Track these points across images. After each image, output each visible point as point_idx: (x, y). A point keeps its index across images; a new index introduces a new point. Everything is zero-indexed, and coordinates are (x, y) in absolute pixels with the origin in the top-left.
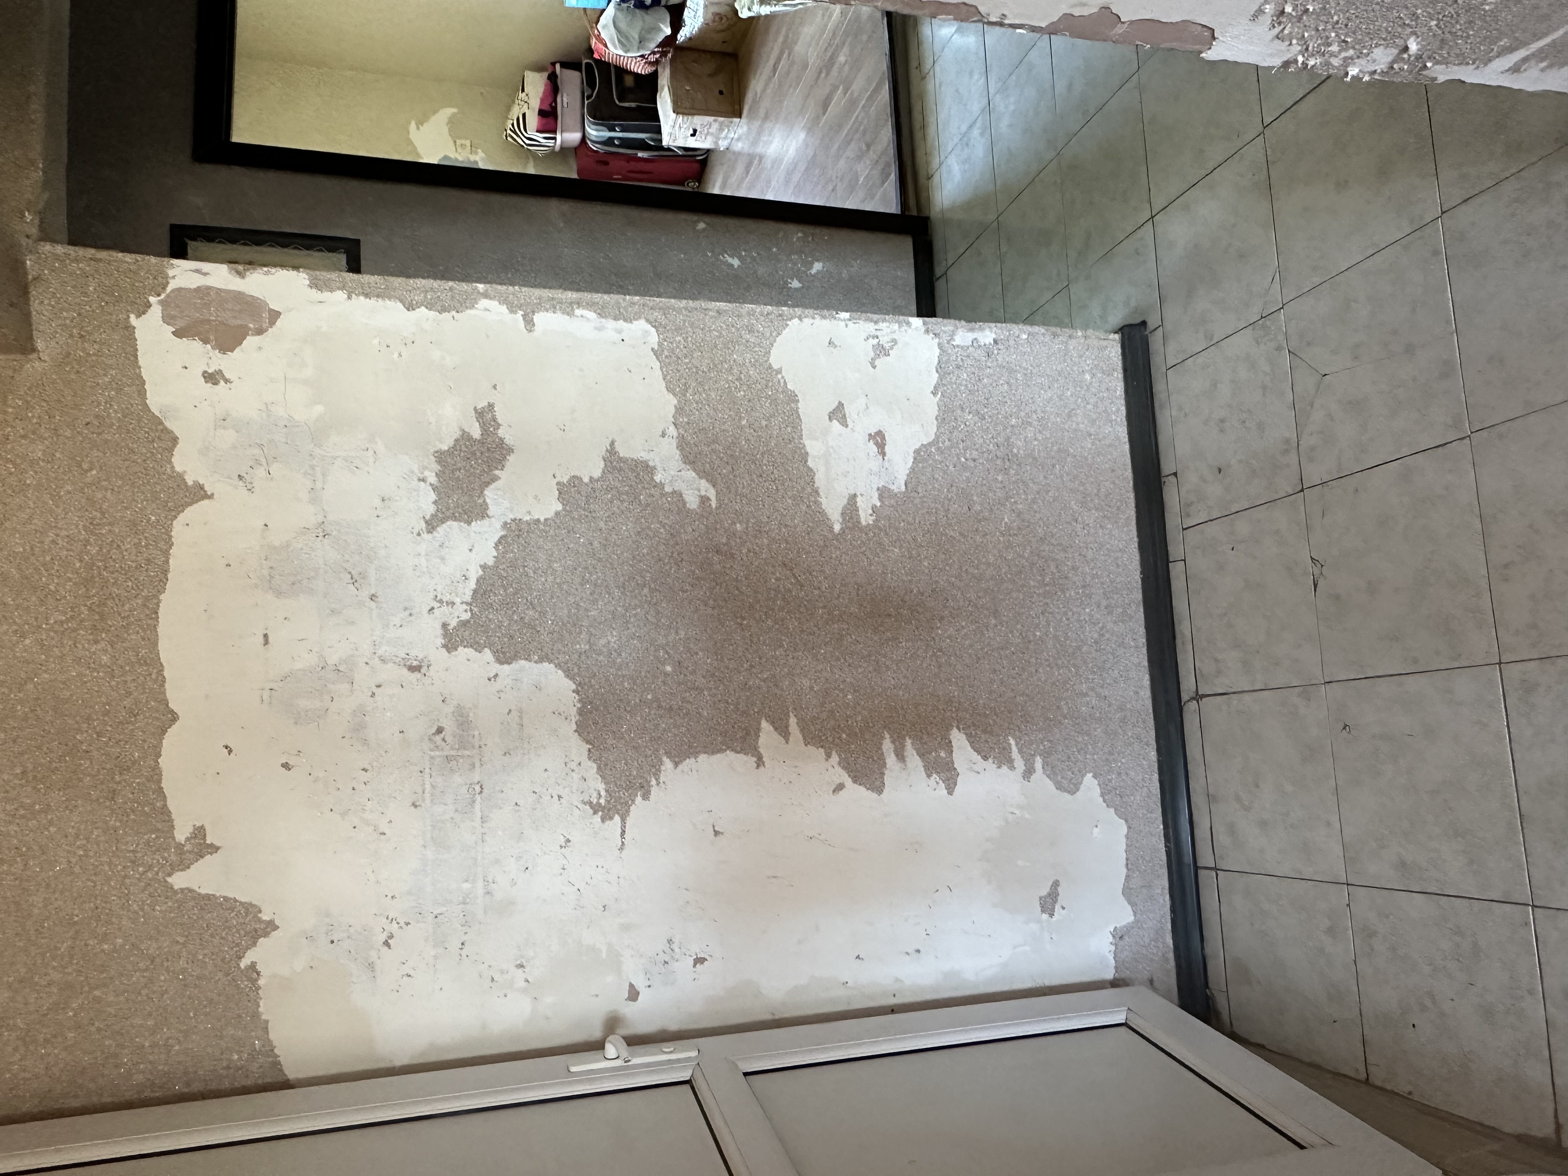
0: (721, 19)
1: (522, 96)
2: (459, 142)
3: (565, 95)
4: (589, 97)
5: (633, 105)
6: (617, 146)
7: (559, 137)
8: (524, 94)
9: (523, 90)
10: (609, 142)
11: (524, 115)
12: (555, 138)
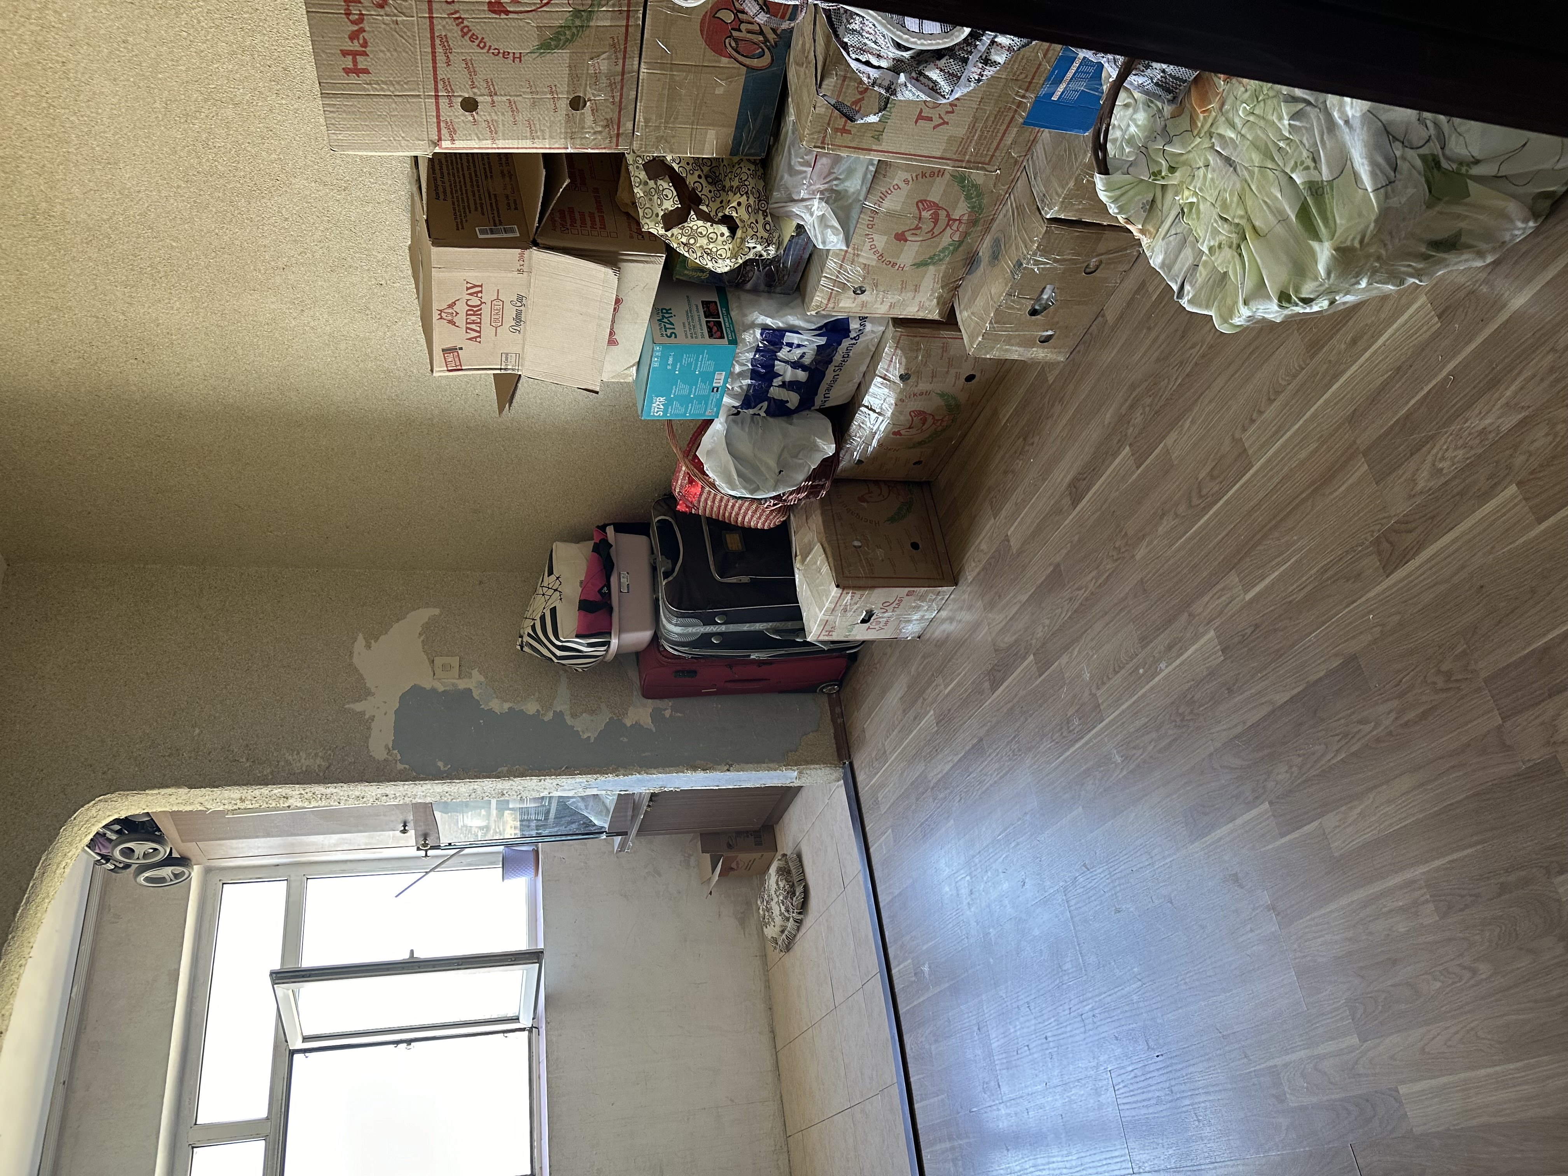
0: (924, 421)
1: (549, 580)
2: (439, 661)
3: (624, 574)
4: (666, 575)
5: (745, 579)
6: (715, 646)
7: (614, 642)
8: (553, 577)
9: (551, 573)
10: (704, 641)
11: (553, 611)
12: (608, 644)
